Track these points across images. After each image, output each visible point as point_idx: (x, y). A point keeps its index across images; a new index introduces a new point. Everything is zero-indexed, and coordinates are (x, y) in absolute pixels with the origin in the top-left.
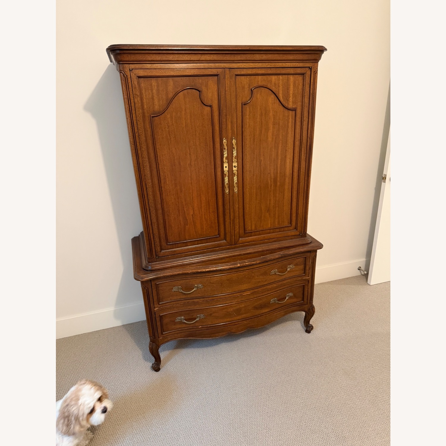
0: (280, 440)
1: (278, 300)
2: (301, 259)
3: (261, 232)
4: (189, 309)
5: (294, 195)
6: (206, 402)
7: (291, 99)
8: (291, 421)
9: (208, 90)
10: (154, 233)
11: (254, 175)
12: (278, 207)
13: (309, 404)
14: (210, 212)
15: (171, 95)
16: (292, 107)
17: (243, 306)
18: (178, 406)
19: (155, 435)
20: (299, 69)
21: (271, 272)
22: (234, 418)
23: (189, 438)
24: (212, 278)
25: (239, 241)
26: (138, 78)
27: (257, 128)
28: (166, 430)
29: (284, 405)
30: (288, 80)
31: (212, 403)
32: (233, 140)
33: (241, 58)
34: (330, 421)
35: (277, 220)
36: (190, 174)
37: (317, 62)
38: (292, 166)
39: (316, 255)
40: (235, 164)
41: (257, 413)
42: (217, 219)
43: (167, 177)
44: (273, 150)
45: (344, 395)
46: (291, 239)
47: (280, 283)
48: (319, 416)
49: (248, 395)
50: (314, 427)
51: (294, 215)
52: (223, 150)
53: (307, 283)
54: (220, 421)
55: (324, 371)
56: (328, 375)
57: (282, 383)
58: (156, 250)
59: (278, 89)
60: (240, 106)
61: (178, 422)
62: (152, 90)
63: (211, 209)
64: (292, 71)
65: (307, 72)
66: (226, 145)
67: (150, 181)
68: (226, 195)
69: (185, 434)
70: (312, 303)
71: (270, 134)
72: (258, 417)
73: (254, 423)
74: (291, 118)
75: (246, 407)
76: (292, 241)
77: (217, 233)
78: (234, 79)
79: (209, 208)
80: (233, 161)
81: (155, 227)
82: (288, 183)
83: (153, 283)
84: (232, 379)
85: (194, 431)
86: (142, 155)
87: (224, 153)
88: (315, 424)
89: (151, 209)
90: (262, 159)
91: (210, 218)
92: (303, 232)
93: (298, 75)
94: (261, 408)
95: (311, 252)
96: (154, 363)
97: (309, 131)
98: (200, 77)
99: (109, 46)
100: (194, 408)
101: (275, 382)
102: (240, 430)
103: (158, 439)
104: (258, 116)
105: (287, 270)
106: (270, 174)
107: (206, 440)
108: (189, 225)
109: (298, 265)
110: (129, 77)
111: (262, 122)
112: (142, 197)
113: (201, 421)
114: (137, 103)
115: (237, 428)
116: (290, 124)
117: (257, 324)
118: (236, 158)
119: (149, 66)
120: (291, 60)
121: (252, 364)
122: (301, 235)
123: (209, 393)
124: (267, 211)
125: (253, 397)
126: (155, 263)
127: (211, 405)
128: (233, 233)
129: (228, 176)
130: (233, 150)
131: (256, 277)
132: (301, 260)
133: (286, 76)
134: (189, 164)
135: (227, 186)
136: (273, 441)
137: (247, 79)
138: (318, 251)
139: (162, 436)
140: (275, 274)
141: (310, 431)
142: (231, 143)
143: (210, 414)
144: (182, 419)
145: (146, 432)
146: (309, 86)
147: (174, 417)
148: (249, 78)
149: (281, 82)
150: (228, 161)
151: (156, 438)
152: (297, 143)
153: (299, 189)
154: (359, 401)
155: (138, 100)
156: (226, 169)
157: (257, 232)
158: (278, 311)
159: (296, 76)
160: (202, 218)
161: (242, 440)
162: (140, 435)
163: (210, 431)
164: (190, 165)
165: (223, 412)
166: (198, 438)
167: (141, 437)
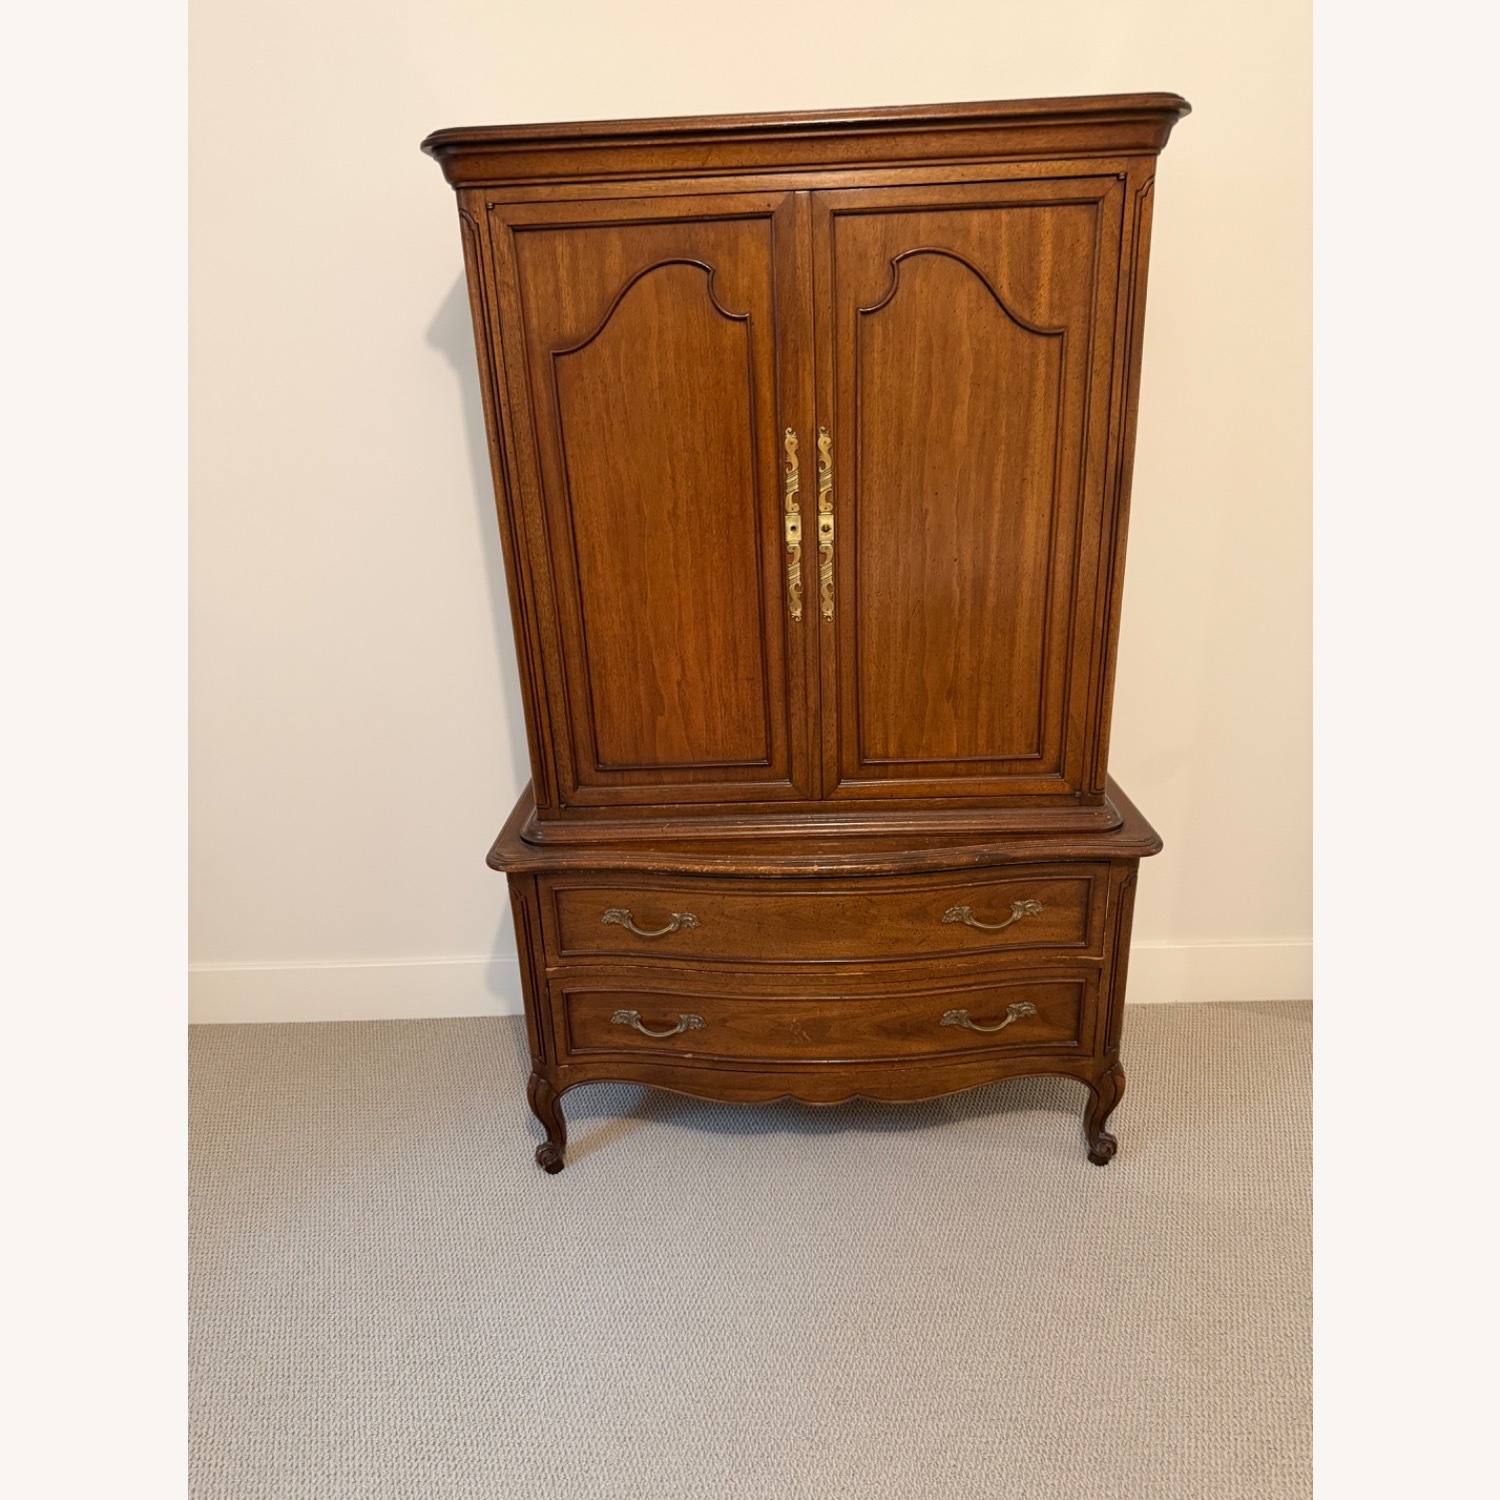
0: (843, 1489)
1: (976, 1021)
2: (1069, 883)
3: (920, 766)
4: (655, 988)
5: (1055, 644)
6: (656, 1301)
7: (1044, 294)
8: (908, 1437)
9: (736, 265)
10: (555, 726)
11: (897, 563)
12: (990, 684)
13: (995, 1404)
14: (740, 676)
15: (614, 285)
16: (1050, 323)
17: (835, 1013)
18: (568, 1289)
19: (469, 1354)
20: (1076, 183)
21: (946, 915)
22: (724, 1374)
23: (562, 1392)
24: (727, 898)
25: (837, 790)
26: (511, 231)
27: (911, 396)
28: (505, 1350)
29: (904, 1381)
30: (1033, 225)
31: (674, 1308)
32: (822, 435)
33: (850, 154)
34: (1049, 1482)
35: (982, 731)
36: (671, 545)
37: (1149, 155)
38: (1046, 538)
39: (1135, 877)
40: (826, 520)
41: (802, 1381)
42: (761, 703)
43: (597, 550)
44: (973, 476)
45: (1142, 1407)
46: (1039, 806)
47: (984, 959)
48: (1015, 1451)
49: (799, 1314)
50: (983, 1483)
51: (1053, 720)
52: (784, 471)
53: (1096, 976)
54: (674, 1372)
55: (1103, 1305)
56: (1109, 1324)
57: (929, 1306)
58: (561, 781)
59: (995, 260)
60: (848, 317)
61: (550, 1338)
62: (555, 269)
63: (741, 669)
64: (1047, 192)
65: (1107, 193)
66: (796, 452)
67: (543, 560)
68: (791, 622)
69: (556, 1379)
70: (1116, 1055)
71: (961, 417)
72: (803, 1394)
73: (781, 1409)
74: (1043, 362)
75: (775, 1352)
76: (1040, 814)
77: (761, 752)
78: (826, 226)
79: (736, 665)
80: (821, 508)
81: (559, 708)
82: (1032, 600)
83: (542, 885)
84: (766, 1251)
85: (586, 1378)
86: (519, 476)
87: (788, 481)
88: (987, 1475)
89: (547, 649)
90: (930, 508)
91: (737, 700)
92: (1085, 787)
93: (1072, 208)
94: (822, 1367)
95: (1109, 862)
96: (545, 1145)
97: (1115, 413)
98: (709, 224)
99: (431, 132)
100: (613, 1308)
101: (904, 1297)
102: (726, 1416)
103: (473, 1370)
104: (916, 355)
105: (1011, 914)
106: (960, 564)
107: (610, 1414)
108: (666, 714)
109: (1057, 905)
110: (484, 228)
111: (930, 375)
112: (519, 611)
113: (618, 1352)
114: (509, 310)
115: (717, 1409)
116: (1040, 387)
117: (887, 1086)
118: (832, 499)
119: (544, 192)
120: (1038, 153)
121: (851, 1219)
122: (1079, 798)
123: (676, 1277)
124: (945, 694)
125: (811, 1326)
126: (555, 823)
127: (668, 1314)
128: (817, 758)
129: (802, 561)
130: (821, 471)
131: (886, 922)
132: (1071, 888)
133: (1027, 211)
134: (668, 512)
135: (795, 594)
136: (818, 1485)
137: (878, 225)
138: (1143, 861)
139: (486, 1364)
140: (962, 922)
141: (961, 1492)
142: (812, 448)
143: (654, 1340)
144: (565, 1332)
145: (449, 1338)
146: (1115, 247)
147: (543, 1319)
148: (882, 222)
149: (1004, 234)
150: (801, 508)
151: (469, 1364)
152: (1069, 455)
153: (1074, 625)
154: (1193, 1444)
155: (510, 301)
156: (793, 538)
157: (905, 766)
158: (974, 1058)
159: (1067, 209)
160: (711, 695)
161: (721, 1448)
162: (430, 1343)
163: (633, 1391)
164: (674, 514)
165: (697, 1346)
166: (587, 1401)
167: (428, 1350)
